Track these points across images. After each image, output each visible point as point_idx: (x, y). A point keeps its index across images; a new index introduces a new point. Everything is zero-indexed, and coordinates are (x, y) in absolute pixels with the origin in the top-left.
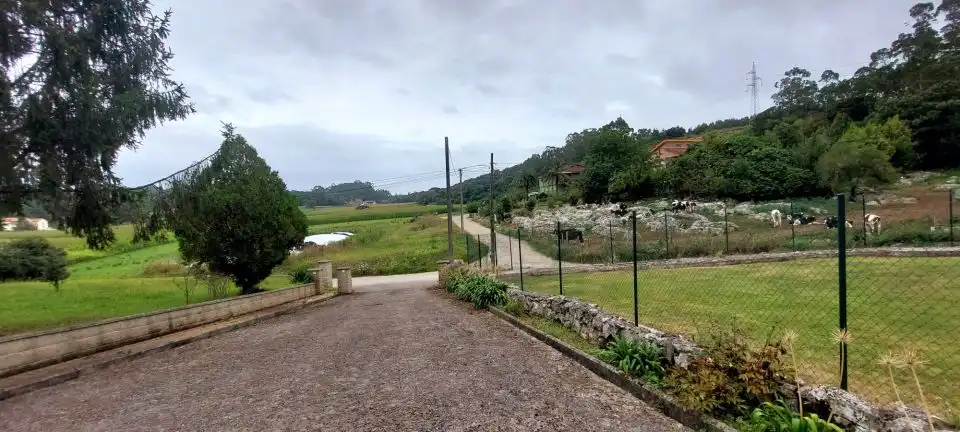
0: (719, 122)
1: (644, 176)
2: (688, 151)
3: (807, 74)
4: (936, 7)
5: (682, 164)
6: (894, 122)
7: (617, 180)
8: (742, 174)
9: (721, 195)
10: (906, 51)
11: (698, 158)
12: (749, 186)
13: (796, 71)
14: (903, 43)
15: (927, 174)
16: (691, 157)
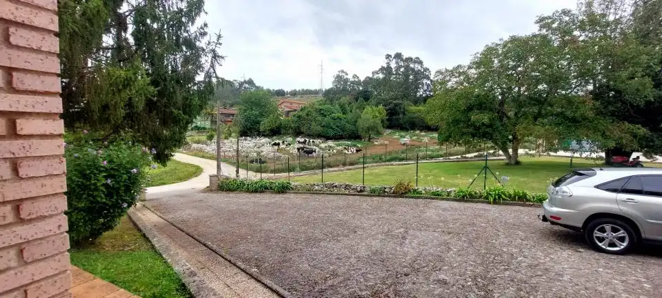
0: (303, 90)
1: (278, 122)
2: (302, 110)
3: (347, 74)
4: (393, 56)
5: (299, 117)
6: (381, 107)
7: (265, 124)
8: (328, 126)
9: (319, 136)
10: (383, 73)
11: (308, 115)
12: (331, 133)
13: (342, 71)
14: (382, 69)
15: (390, 131)
16: (303, 114)
